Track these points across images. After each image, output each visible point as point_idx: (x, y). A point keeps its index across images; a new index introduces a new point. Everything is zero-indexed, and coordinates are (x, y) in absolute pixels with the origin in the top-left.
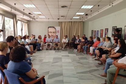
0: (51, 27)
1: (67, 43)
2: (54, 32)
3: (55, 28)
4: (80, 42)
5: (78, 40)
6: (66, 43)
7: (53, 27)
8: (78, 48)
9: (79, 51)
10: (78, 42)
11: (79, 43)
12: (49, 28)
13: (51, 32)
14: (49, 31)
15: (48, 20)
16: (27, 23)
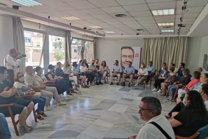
0: (125, 48)
1: (145, 76)
2: (129, 56)
3: (132, 50)
4: (167, 77)
5: (165, 72)
6: (143, 76)
7: (130, 48)
8: (162, 88)
9: (163, 94)
10: (164, 76)
11: (164, 78)
12: (122, 49)
13: (126, 56)
14: (123, 54)
15: (121, 36)
16: (93, 41)
